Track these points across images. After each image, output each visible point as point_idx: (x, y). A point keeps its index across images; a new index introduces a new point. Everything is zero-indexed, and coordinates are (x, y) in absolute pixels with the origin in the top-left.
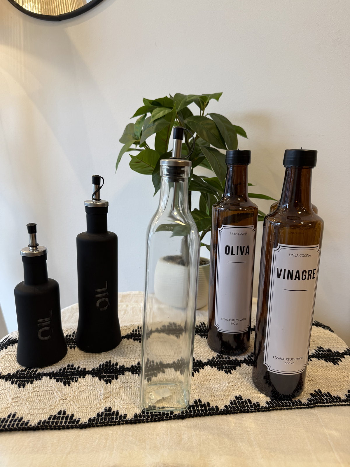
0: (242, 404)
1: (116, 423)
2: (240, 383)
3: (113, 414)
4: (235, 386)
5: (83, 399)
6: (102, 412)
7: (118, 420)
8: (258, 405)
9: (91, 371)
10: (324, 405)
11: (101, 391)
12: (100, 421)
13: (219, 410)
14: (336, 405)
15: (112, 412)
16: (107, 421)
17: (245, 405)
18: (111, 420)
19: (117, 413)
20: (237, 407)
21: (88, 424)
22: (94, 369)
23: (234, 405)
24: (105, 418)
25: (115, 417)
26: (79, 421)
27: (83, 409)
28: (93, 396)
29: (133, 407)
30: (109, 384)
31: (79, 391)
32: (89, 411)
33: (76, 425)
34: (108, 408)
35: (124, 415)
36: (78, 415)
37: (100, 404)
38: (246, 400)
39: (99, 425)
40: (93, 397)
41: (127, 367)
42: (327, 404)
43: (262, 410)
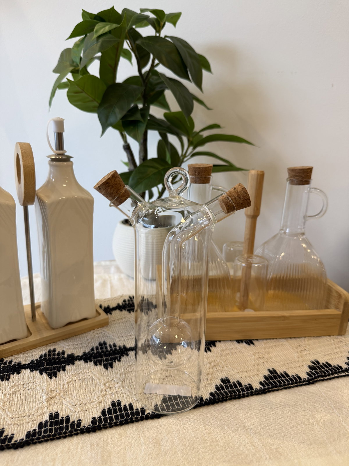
0: (231, 389)
1: (67, 434)
2: (224, 362)
3: (62, 421)
4: (218, 366)
5: (17, 404)
6: (46, 421)
7: (70, 429)
8: (251, 387)
9: (29, 364)
10: (326, 378)
11: (43, 390)
12: (43, 434)
13: (204, 400)
14: (338, 376)
15: (60, 418)
16: (53, 433)
17: (234, 389)
18: (59, 431)
19: (68, 418)
20: (226, 392)
21: (26, 441)
22: (32, 362)
23: (222, 391)
24: (50, 429)
25: (64, 426)
26: (12, 438)
27: (18, 419)
28: (31, 398)
29: (90, 407)
30: (54, 378)
31: (11, 392)
32: (27, 421)
33: (8, 445)
34: (53, 414)
35: (77, 421)
36: (10, 429)
37: (42, 409)
38: (234, 382)
39: (43, 440)
40: (32, 400)
41: (78, 354)
42: (328, 377)
43: (256, 393)
